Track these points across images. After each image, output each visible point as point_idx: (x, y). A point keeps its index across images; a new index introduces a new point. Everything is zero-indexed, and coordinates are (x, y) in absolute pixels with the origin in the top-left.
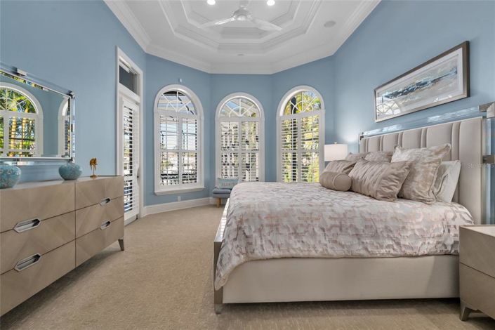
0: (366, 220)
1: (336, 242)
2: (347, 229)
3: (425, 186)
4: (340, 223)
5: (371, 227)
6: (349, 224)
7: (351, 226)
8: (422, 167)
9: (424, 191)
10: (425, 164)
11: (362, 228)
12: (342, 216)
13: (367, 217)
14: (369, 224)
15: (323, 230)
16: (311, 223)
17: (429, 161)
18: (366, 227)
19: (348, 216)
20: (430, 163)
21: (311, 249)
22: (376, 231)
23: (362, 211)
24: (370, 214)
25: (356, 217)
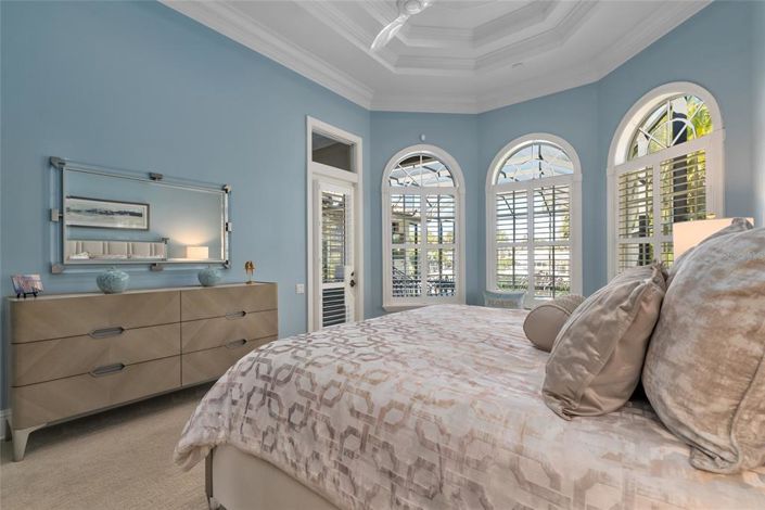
0: (423, 443)
1: (345, 470)
2: (375, 450)
3: (709, 390)
4: (366, 428)
5: (431, 468)
6: (382, 439)
7: (386, 445)
8: (701, 311)
9: (698, 410)
10: (717, 295)
11: (409, 462)
12: (375, 415)
13: (432, 436)
14: (428, 457)
15: (332, 433)
16: (315, 410)
17: (739, 286)
18: (419, 463)
19: (388, 418)
20: (741, 294)
21: (301, 465)
22: (441, 485)
23: (425, 417)
24: (442, 432)
25: (404, 426)
